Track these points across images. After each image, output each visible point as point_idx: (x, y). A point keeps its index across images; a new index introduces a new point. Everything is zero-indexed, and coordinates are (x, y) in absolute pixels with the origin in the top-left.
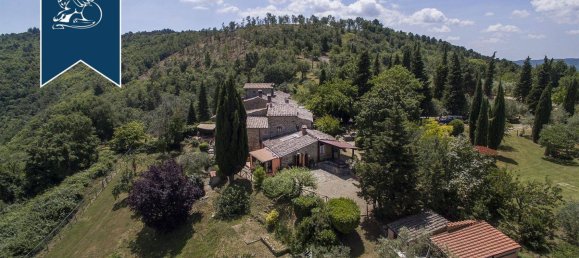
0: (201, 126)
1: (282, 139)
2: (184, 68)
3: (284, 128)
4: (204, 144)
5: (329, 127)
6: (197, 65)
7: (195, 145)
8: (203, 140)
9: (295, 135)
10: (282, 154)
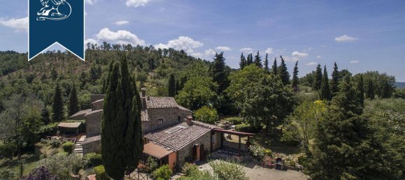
0: (62, 124)
1: (168, 131)
2: (30, 80)
3: (164, 119)
4: (68, 143)
5: (209, 116)
6: (44, 77)
7: (55, 145)
8: (65, 139)
9: (180, 126)
10: (179, 147)
